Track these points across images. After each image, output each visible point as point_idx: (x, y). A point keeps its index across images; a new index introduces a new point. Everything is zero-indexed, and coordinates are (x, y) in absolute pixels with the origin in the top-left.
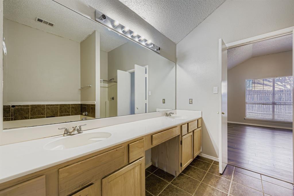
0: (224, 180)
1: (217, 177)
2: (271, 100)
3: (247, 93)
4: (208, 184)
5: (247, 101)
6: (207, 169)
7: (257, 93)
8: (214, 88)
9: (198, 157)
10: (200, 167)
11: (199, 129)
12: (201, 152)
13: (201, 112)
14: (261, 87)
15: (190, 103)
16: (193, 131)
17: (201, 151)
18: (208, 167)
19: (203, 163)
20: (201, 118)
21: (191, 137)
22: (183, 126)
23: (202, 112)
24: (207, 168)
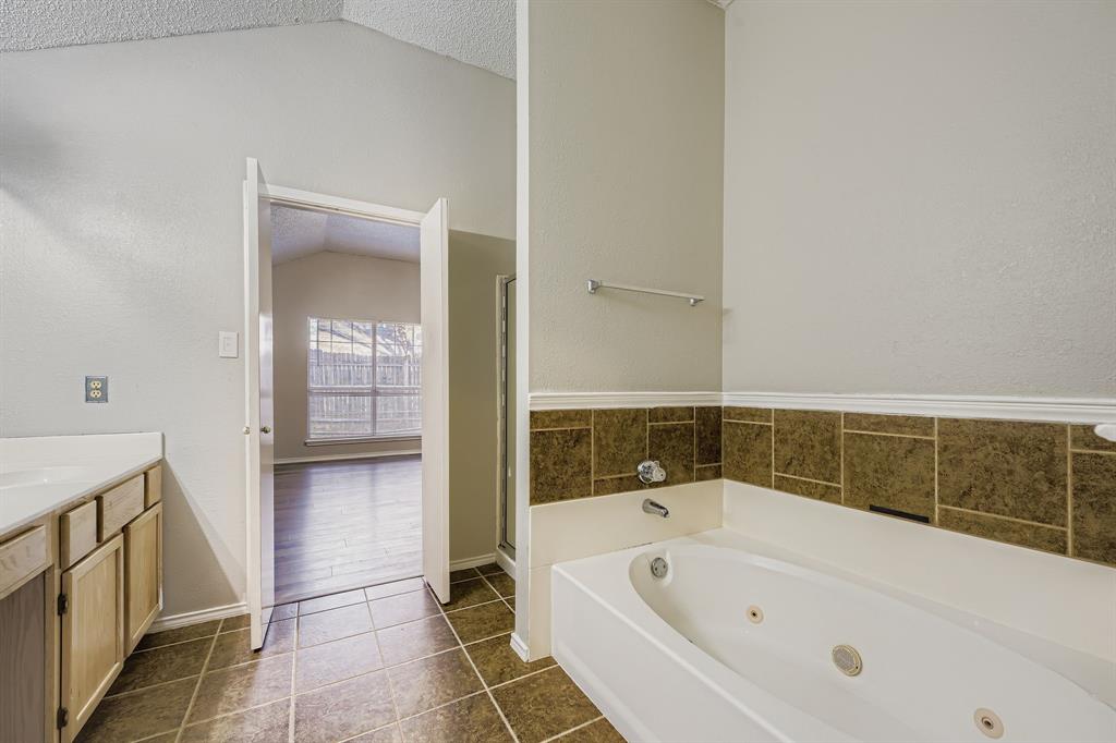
0: (272, 662)
1: (244, 671)
2: (365, 381)
3: (313, 359)
4: (216, 713)
5: (312, 385)
6: (197, 664)
7: (335, 361)
8: (222, 334)
9: (147, 640)
10: (164, 676)
11: (151, 513)
12: (161, 614)
13: (159, 434)
14: (346, 345)
15: (88, 399)
16: (125, 529)
17: (161, 608)
18: (200, 655)
19: (177, 652)
20: (162, 463)
21: (113, 563)
22: (71, 514)
23: (163, 435)
24: (197, 661)
